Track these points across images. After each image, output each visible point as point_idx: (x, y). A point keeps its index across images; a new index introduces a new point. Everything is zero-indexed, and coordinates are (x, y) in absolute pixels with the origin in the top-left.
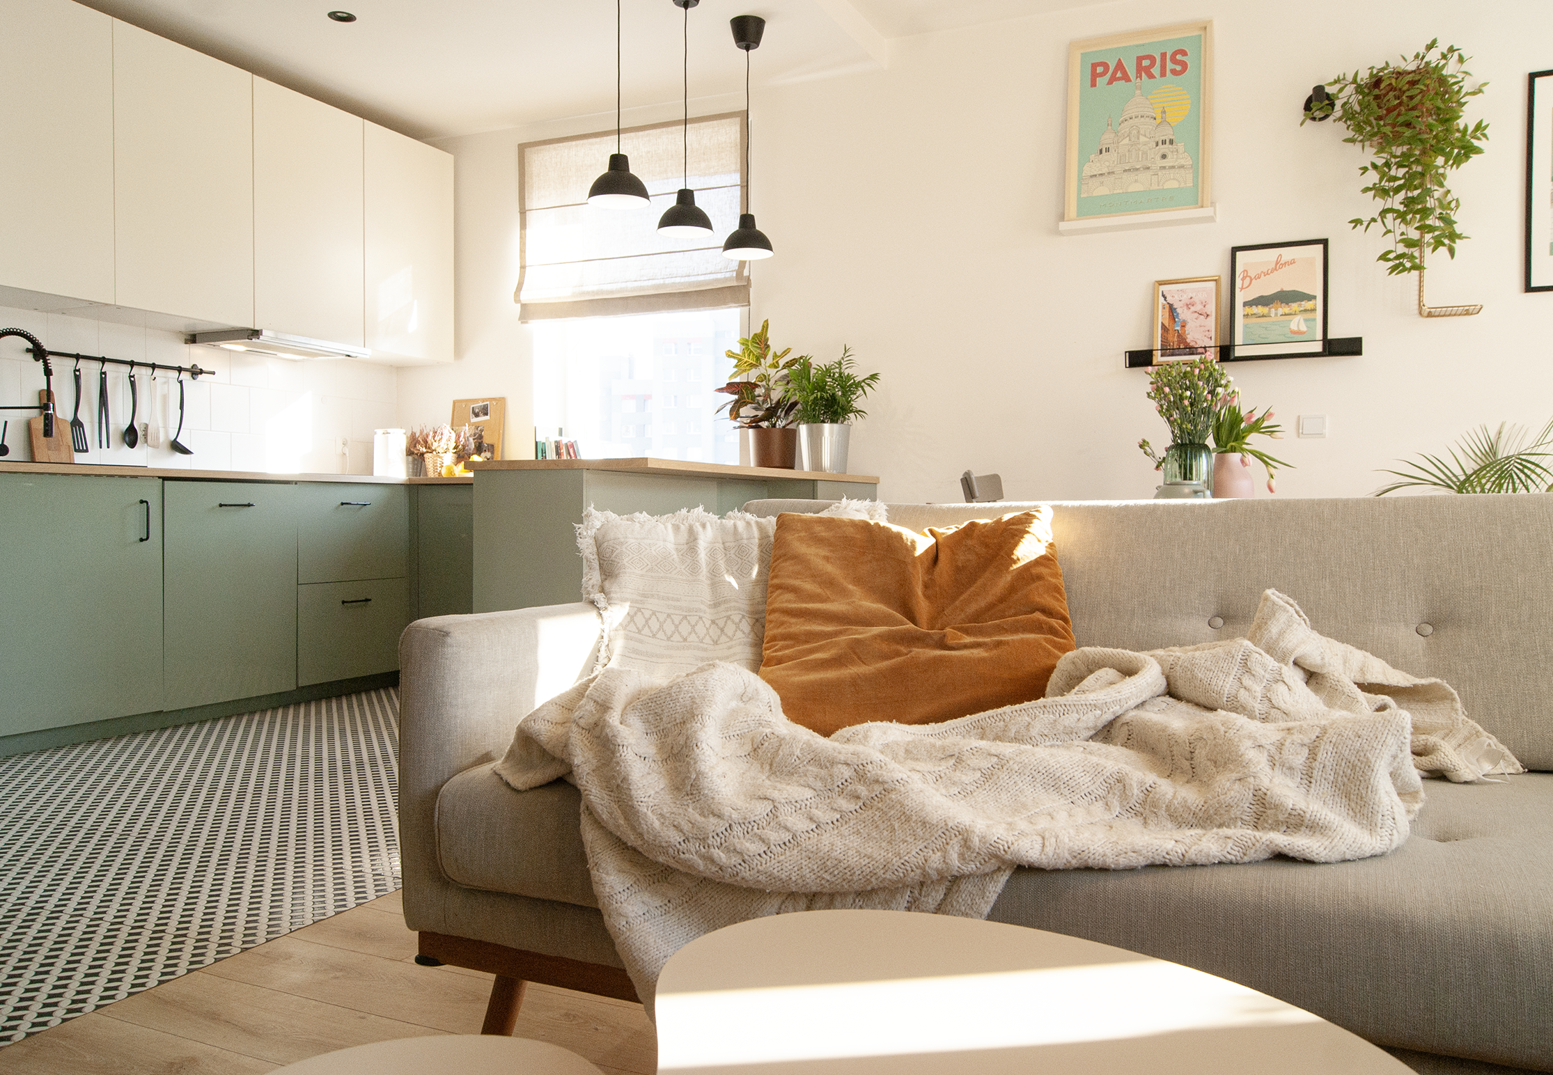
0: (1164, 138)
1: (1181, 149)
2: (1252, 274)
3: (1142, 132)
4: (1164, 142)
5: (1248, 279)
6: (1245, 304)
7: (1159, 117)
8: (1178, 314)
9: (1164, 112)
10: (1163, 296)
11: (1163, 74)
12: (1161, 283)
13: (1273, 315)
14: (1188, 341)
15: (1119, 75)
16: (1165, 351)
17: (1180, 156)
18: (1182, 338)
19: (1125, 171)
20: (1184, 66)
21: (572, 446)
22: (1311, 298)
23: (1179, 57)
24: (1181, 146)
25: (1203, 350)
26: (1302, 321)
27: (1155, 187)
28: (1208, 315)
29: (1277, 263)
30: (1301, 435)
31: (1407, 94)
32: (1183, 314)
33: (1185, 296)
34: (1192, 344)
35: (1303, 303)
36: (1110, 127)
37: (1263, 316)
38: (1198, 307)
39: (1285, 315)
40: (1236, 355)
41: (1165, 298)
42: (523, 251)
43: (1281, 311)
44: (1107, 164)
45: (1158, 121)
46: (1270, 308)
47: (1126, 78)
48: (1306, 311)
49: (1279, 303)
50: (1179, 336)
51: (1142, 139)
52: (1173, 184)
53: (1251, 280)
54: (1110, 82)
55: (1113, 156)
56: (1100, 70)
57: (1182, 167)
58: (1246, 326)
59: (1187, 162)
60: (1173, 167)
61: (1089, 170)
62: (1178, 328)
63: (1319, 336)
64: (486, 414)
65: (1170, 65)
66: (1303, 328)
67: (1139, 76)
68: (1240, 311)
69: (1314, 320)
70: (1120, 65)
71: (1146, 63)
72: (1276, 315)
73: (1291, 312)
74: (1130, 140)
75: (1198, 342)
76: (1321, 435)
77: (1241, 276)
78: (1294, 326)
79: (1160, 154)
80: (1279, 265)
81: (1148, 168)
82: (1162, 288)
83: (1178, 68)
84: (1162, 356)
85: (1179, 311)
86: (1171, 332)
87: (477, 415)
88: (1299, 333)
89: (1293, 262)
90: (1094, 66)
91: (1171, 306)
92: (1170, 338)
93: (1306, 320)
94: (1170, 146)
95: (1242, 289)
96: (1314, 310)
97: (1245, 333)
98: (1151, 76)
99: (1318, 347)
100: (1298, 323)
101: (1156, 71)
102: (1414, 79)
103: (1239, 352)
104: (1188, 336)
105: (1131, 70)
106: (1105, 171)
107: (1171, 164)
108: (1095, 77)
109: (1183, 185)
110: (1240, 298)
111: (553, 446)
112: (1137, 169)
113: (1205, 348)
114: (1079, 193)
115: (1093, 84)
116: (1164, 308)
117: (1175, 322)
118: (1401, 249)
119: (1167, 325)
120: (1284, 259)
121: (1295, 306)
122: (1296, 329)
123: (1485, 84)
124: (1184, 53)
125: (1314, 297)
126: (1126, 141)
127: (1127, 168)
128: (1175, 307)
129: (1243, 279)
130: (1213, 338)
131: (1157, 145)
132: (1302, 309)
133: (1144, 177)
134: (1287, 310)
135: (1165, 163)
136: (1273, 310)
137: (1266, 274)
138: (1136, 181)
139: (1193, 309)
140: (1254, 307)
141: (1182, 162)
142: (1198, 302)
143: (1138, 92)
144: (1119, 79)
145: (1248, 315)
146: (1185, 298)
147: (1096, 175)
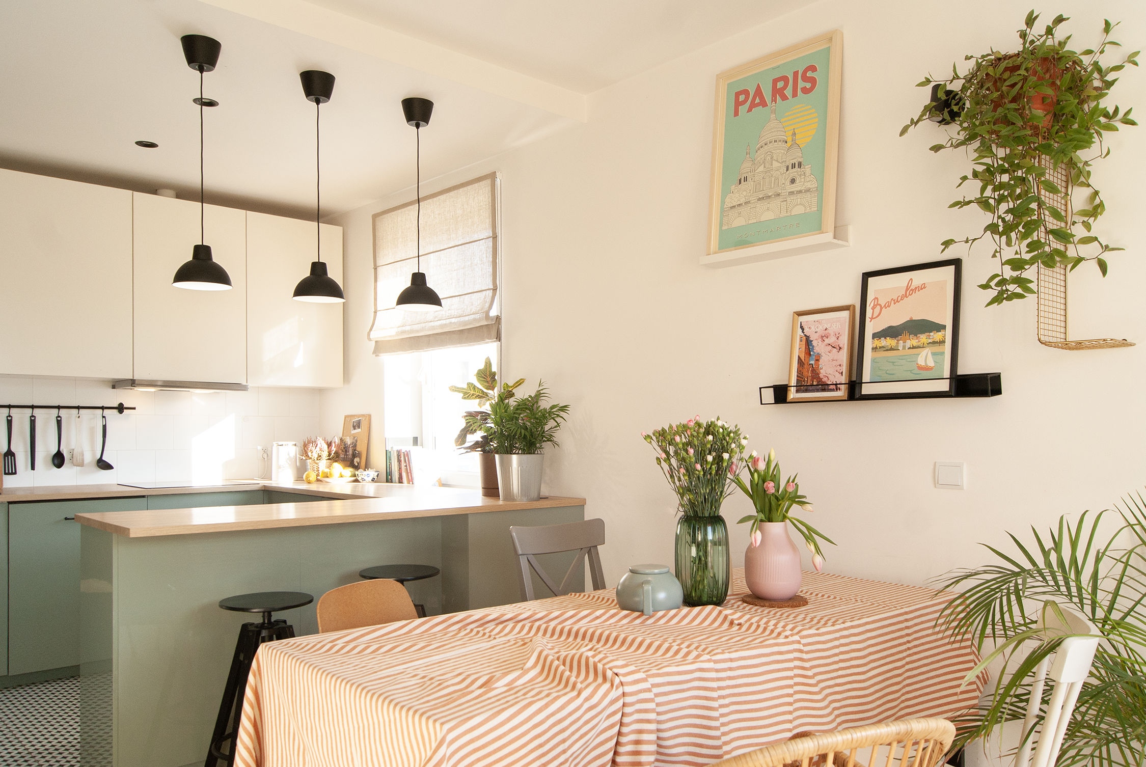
0: (793, 161)
1: (808, 171)
2: (882, 302)
3: (775, 158)
4: (793, 166)
5: (878, 307)
6: (876, 336)
7: (789, 140)
8: (813, 347)
9: (794, 134)
10: (801, 327)
11: (795, 95)
12: (800, 314)
13: (901, 348)
14: (821, 376)
15: (757, 100)
16: (800, 388)
17: (806, 181)
18: (815, 373)
19: (759, 199)
20: (813, 81)
21: (407, 454)
22: (941, 328)
23: (809, 74)
24: (807, 169)
25: (834, 387)
26: (930, 354)
27: (784, 214)
28: (840, 348)
29: (907, 290)
30: (937, 485)
31: (1007, 83)
32: (819, 347)
33: (821, 327)
34: (825, 379)
35: (932, 334)
36: (748, 155)
37: (892, 349)
38: (832, 340)
39: (914, 348)
40: (863, 393)
41: (803, 329)
42: (376, 299)
43: (909, 343)
44: (745, 193)
45: (789, 144)
46: (898, 341)
47: (763, 104)
48: (934, 343)
49: (907, 334)
50: (813, 370)
51: (775, 164)
52: (799, 210)
53: (881, 308)
54: (750, 110)
55: (750, 185)
56: (742, 98)
57: (808, 190)
58: (874, 361)
59: (812, 185)
60: (800, 192)
61: (730, 202)
62: (812, 362)
63: (947, 373)
64: (359, 428)
65: (801, 84)
66: (931, 363)
67: (774, 100)
68: (869, 343)
69: (943, 354)
70: (759, 91)
71: (780, 85)
72: (904, 348)
73: (919, 344)
74: (765, 167)
75: (830, 377)
76: (957, 486)
77: (872, 305)
78: (921, 362)
79: (789, 180)
80: (910, 290)
81: (779, 195)
82: (803, 319)
83: (808, 85)
84: (797, 391)
85: (814, 343)
86: (806, 366)
87: (354, 428)
88: (927, 368)
89: (923, 287)
90: (738, 94)
91: (807, 337)
92: (805, 374)
93: (934, 354)
94: (799, 169)
95: (872, 319)
96: (942, 342)
97: (873, 369)
98: (784, 98)
99: (944, 386)
100: (925, 357)
101: (788, 92)
102: (1015, 64)
103: (866, 390)
104: (821, 371)
105: (767, 94)
106: (743, 201)
107: (799, 189)
108: (738, 104)
109: (808, 210)
110: (871, 328)
111: (396, 455)
112: (769, 197)
113: (836, 384)
114: (721, 225)
115: (736, 113)
116: (801, 341)
117: (810, 354)
118: (1008, 273)
119: (803, 359)
120: (915, 283)
121: (923, 338)
122: (923, 364)
123: (1137, 53)
124: (813, 68)
125: (944, 327)
126: (761, 168)
127: (761, 197)
128: (811, 339)
129: (873, 309)
130: (844, 374)
131: (787, 170)
132: (930, 341)
133: (775, 204)
134: (914, 342)
135: (795, 188)
136: (901, 342)
137: (896, 301)
138: (768, 209)
139: (827, 341)
140: (883, 339)
141: (809, 185)
142: (832, 334)
143: (773, 116)
144: (758, 105)
145: (876, 348)
146: (820, 329)
147: (734, 207)
